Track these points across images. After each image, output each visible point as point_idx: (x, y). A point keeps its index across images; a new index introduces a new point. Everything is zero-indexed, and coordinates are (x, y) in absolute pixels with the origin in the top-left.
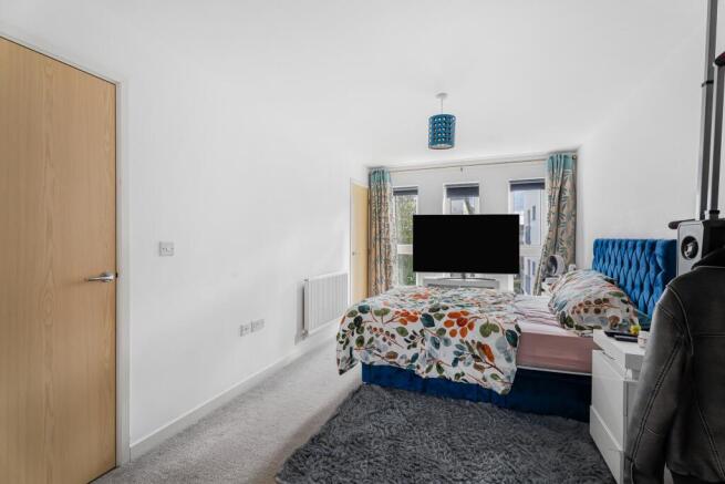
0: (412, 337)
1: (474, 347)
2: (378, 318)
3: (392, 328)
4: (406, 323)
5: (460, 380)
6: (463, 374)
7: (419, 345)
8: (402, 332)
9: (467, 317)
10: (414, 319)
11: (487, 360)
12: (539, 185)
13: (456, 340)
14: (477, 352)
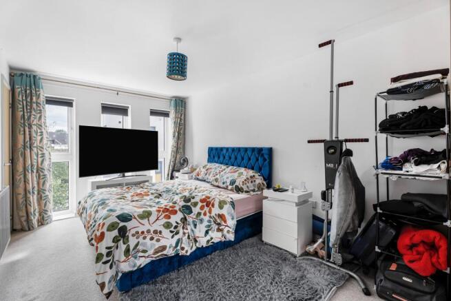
0: (176, 227)
1: (217, 218)
2: (145, 221)
3: (158, 226)
4: (169, 218)
5: (210, 244)
6: (212, 238)
7: (181, 231)
8: (168, 225)
9: (211, 199)
10: (175, 212)
11: (223, 223)
12: (166, 114)
13: (206, 218)
14: (219, 221)
